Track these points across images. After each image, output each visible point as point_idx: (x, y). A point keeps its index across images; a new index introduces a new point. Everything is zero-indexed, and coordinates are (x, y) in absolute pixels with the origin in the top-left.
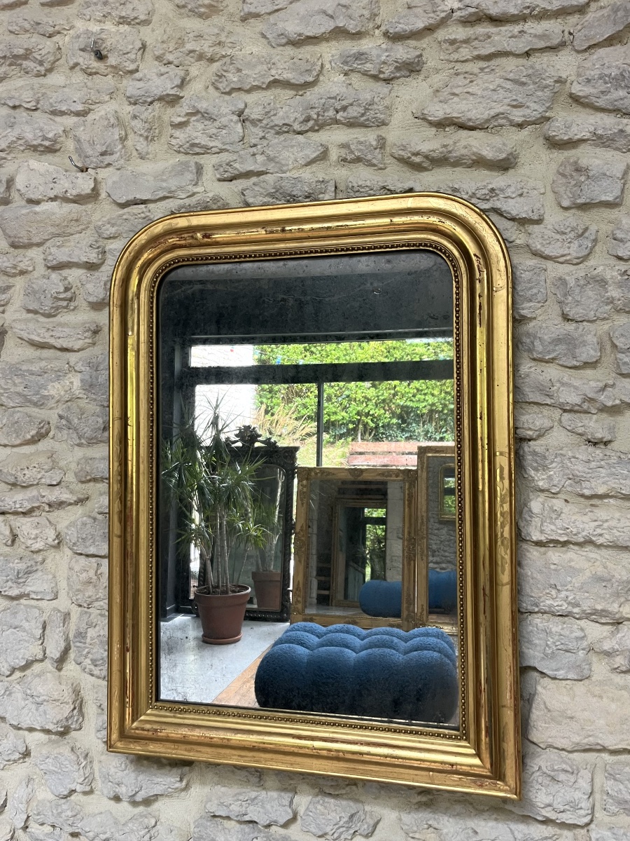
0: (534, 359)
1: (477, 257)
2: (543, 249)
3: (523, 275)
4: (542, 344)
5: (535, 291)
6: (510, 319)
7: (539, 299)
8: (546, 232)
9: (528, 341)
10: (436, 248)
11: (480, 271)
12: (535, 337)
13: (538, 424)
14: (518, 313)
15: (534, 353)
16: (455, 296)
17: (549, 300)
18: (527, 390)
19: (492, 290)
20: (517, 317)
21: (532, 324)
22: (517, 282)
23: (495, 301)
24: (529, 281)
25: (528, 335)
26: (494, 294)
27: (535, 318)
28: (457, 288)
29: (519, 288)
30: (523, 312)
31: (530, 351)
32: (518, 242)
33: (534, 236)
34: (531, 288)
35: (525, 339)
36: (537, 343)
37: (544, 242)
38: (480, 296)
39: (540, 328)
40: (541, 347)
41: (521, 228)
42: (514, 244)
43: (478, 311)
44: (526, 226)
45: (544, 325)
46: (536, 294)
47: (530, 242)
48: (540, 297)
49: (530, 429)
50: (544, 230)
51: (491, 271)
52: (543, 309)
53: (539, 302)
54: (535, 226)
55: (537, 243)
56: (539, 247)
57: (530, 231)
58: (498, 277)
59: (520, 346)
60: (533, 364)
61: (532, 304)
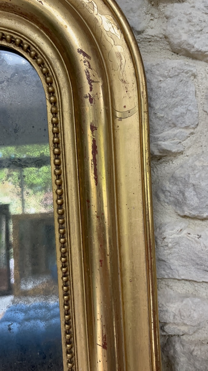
0: (185, 217)
1: (85, 54)
2: (191, 41)
3: (163, 85)
4: (197, 194)
5: (181, 110)
6: (146, 155)
7: (188, 123)
8: (194, 12)
9: (174, 188)
10: (12, 41)
11: (90, 82)
12: (186, 184)
13: (196, 315)
14: (158, 145)
15: (185, 208)
16: (50, 126)
17: (201, 125)
18: (176, 263)
19: (114, 116)
20: (157, 153)
21: (177, 162)
22: (154, 96)
23: (121, 135)
24: (173, 94)
25: (174, 179)
26: (118, 123)
27: (181, 153)
28: (55, 114)
29: (157, 106)
30: (166, 145)
31: (178, 204)
32: (150, 32)
33: (175, 20)
34: (175, 105)
35: (168, 186)
36: (190, 193)
37: (193, 29)
38: (93, 128)
39: (193, 168)
40: (196, 199)
41: (153, 10)
42: (144, 35)
43: (91, 157)
44: (161, 6)
45: (197, 163)
46: (182, 115)
47: (170, 29)
48: (188, 119)
49: (185, 325)
50: (190, 10)
51: (111, 81)
52: (193, 138)
53: (187, 127)
54: (176, 5)
55: (181, 31)
56: (184, 37)
57: (168, 13)
58: (124, 93)
59: (162, 196)
60: (183, 223)
61: (176, 131)
